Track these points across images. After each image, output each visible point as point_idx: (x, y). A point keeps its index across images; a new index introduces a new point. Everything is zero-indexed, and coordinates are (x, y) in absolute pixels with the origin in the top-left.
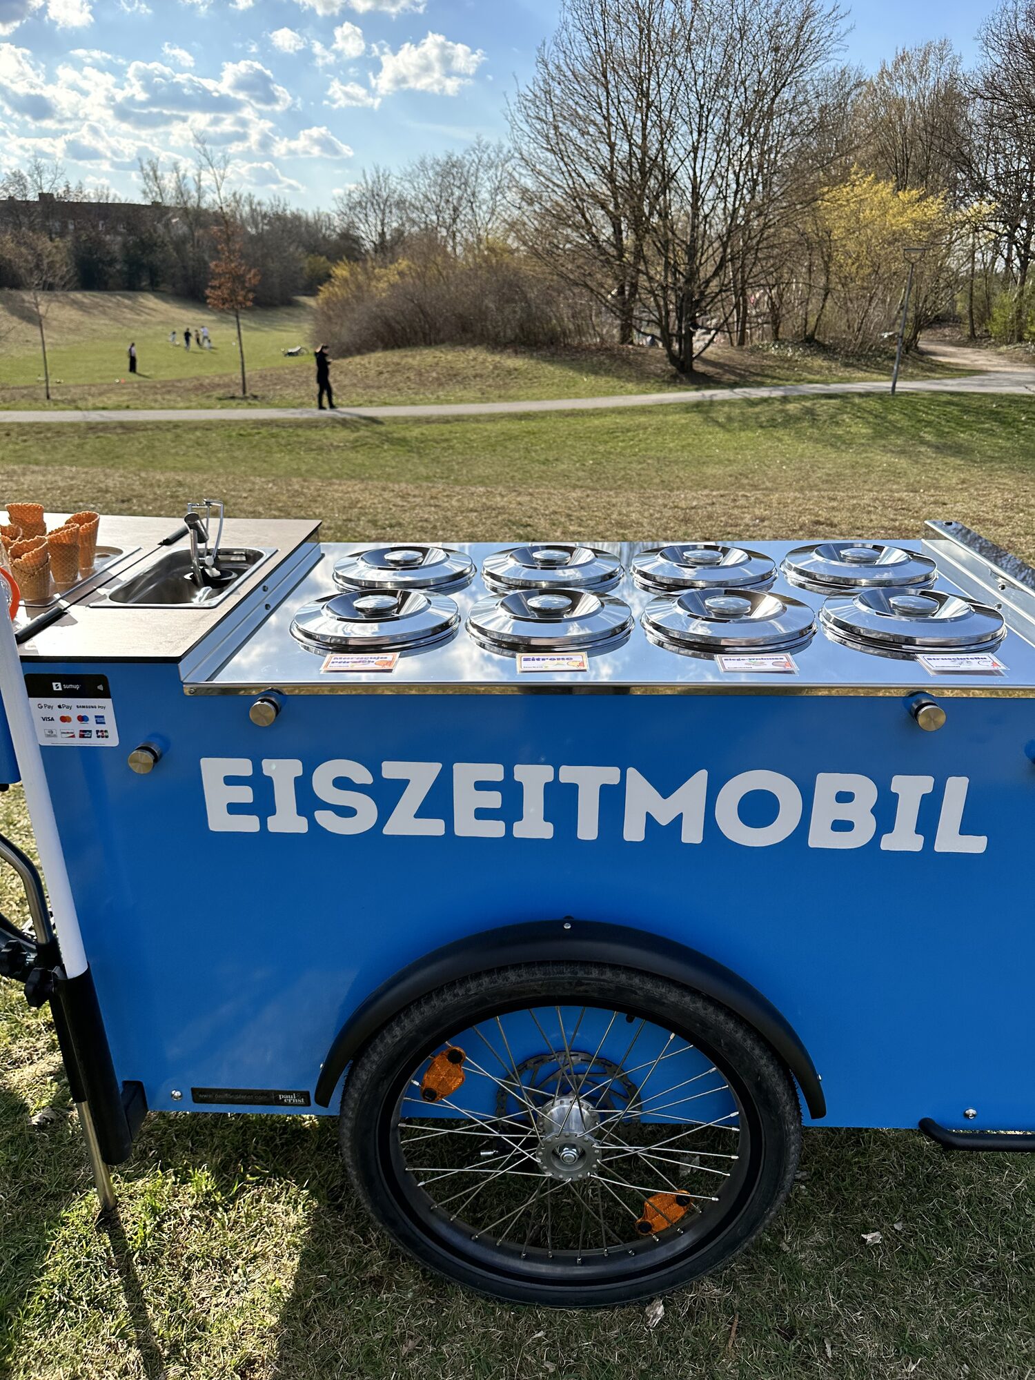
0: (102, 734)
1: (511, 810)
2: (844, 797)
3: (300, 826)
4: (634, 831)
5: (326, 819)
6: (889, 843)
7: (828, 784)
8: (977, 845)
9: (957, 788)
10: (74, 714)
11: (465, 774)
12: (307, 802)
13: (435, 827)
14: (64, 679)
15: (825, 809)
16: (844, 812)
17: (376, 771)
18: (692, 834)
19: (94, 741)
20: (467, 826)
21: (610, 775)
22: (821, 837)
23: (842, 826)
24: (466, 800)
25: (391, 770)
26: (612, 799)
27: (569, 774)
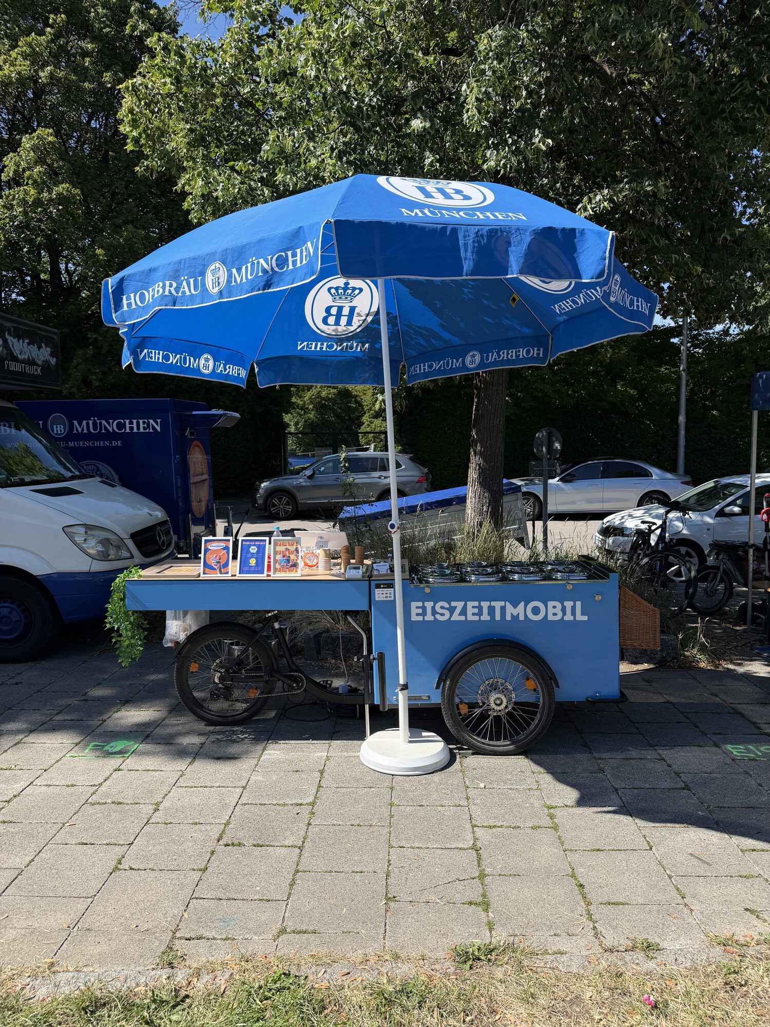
0: (390, 597)
1: (480, 613)
2: (555, 607)
3: (432, 618)
4: (508, 618)
5: (438, 616)
6: (566, 618)
7: (551, 604)
8: (585, 618)
9: (578, 604)
10: (384, 592)
11: (470, 604)
12: (434, 612)
13: (463, 618)
14: (384, 584)
15: (551, 611)
16: (555, 611)
17: (450, 604)
18: (522, 618)
19: (388, 599)
20: (470, 618)
21: (502, 603)
22: (551, 617)
23: (555, 614)
24: (470, 611)
25: (453, 604)
26: (503, 609)
27: (493, 604)
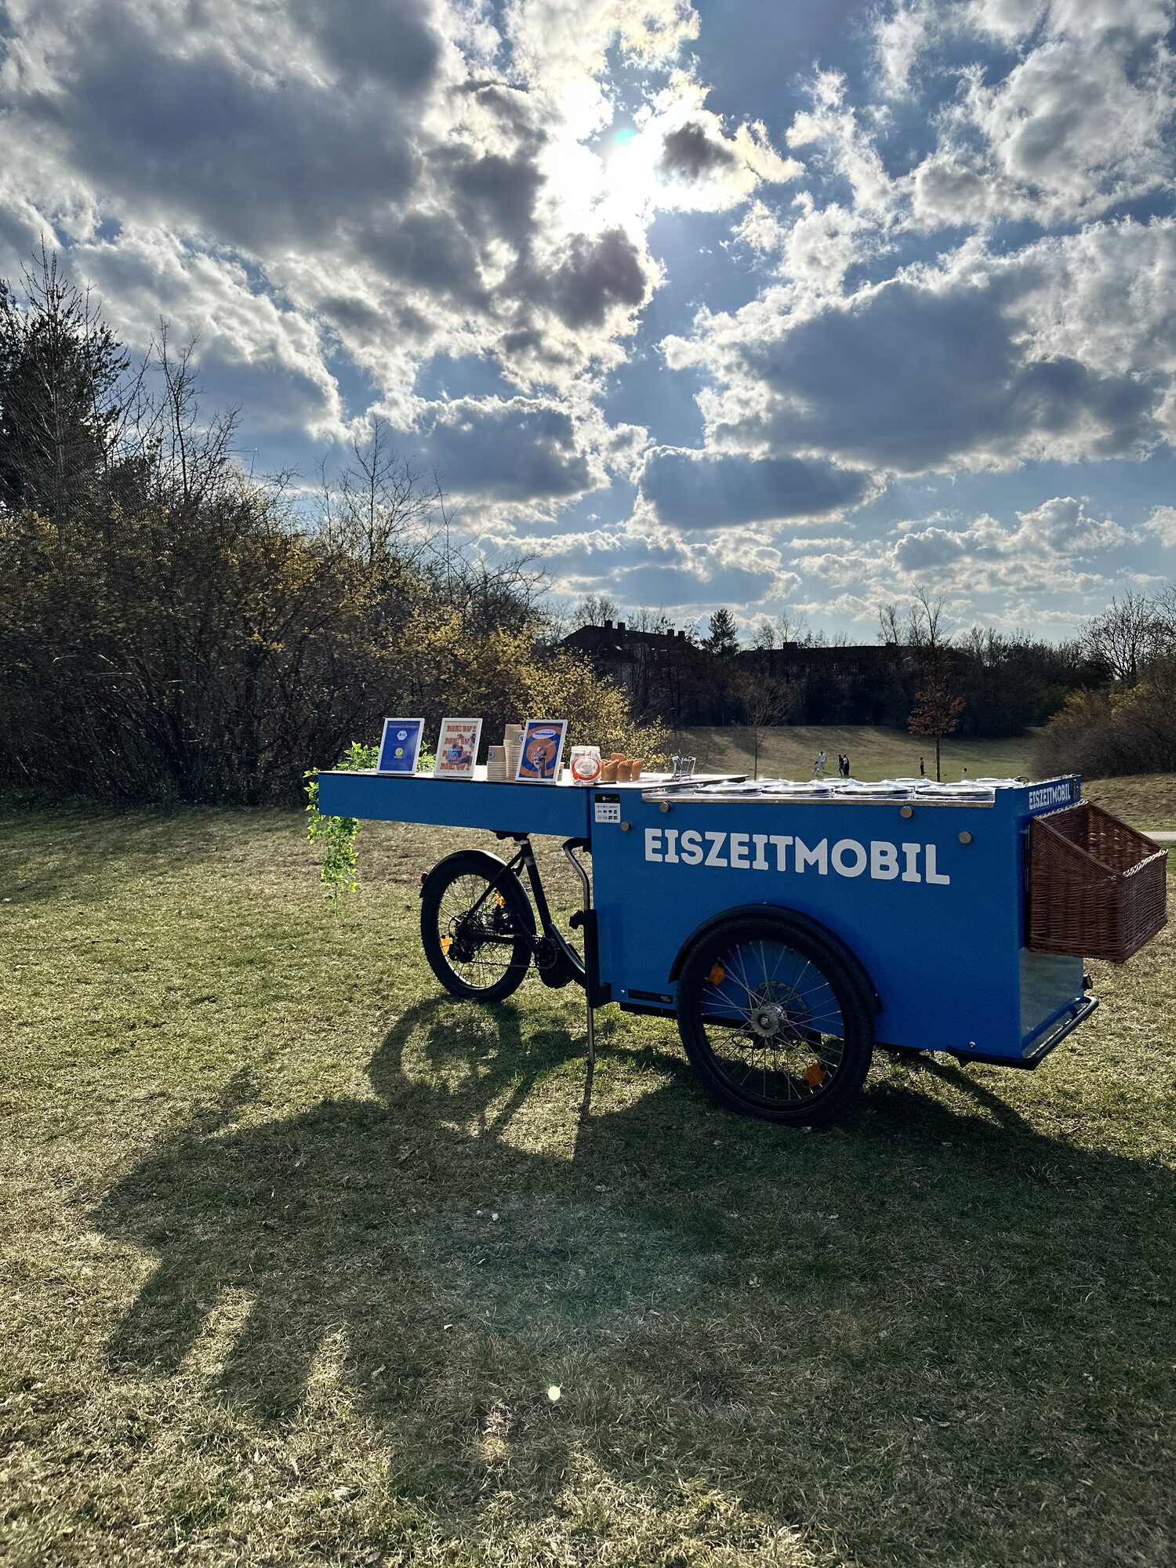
0: (615, 818)
2: (883, 853)
6: (906, 877)
10: (608, 809)
14: (606, 796)
16: (884, 861)
18: (823, 870)
19: (612, 821)
22: (877, 874)
23: (884, 868)
